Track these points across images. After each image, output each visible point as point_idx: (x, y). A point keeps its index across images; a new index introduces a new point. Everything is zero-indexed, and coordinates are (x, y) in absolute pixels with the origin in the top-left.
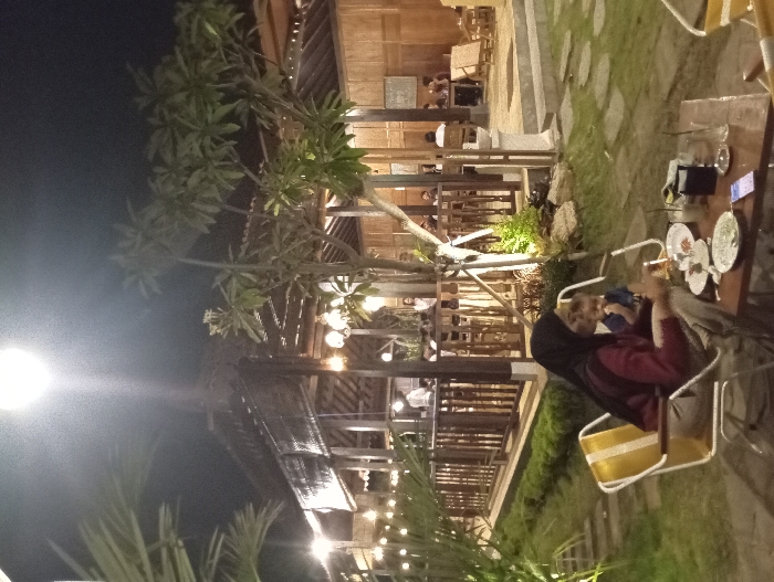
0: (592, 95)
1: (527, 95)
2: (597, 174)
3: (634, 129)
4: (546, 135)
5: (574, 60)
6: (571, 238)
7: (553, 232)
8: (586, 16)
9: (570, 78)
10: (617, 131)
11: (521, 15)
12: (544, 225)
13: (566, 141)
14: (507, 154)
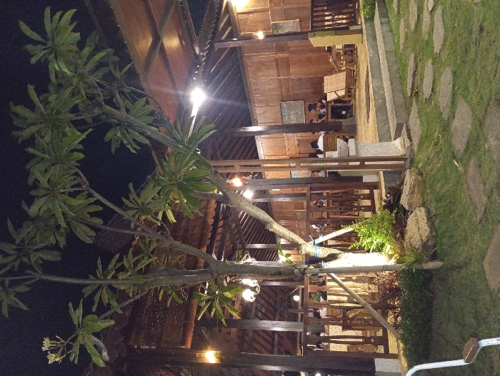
0: (437, 107)
1: (381, 109)
2: (447, 181)
3: (486, 140)
4: (398, 143)
5: (418, 77)
6: (425, 246)
7: (407, 237)
8: (426, 38)
9: (416, 93)
10: (465, 140)
11: (374, 47)
12: (398, 229)
13: (416, 148)
14: (363, 160)
